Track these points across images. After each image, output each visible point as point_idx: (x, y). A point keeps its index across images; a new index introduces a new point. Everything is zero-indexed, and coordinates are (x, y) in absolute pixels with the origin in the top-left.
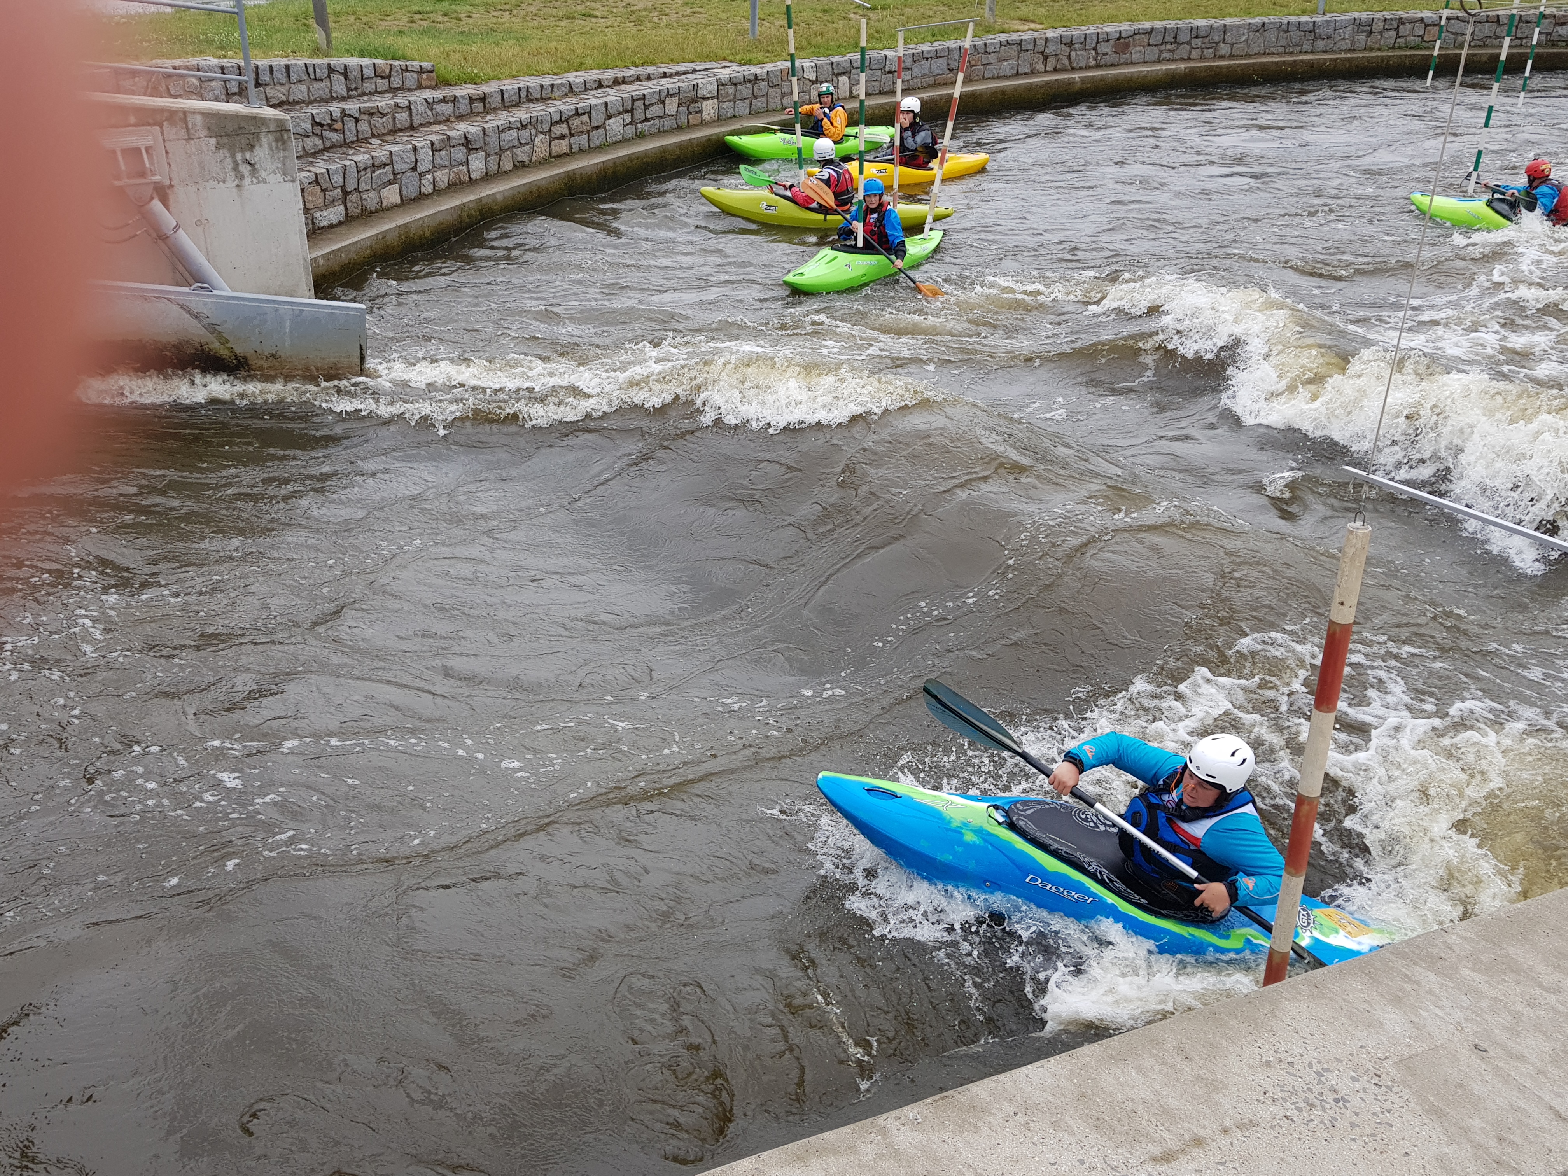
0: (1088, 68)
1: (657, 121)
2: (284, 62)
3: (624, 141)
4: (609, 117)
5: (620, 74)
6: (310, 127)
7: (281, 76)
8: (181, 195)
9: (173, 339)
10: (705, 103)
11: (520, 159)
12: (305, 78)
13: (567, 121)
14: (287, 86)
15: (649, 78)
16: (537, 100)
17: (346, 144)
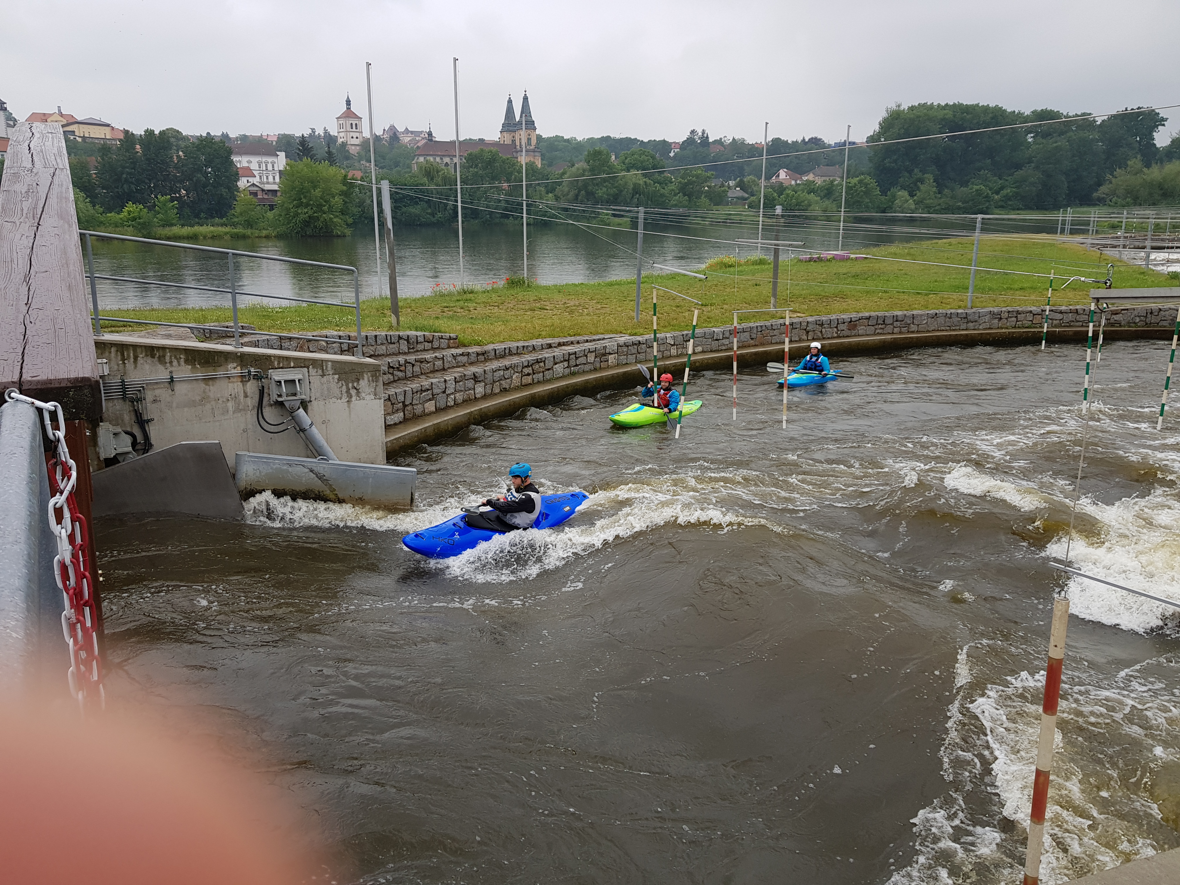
0: (834, 338)
1: (582, 366)
2: (374, 333)
3: (563, 377)
4: (556, 364)
5: (562, 340)
6: (387, 368)
7: (371, 341)
8: (314, 406)
9: (303, 489)
10: (610, 356)
11: (504, 387)
12: (385, 342)
13: (531, 366)
14: (375, 346)
15: (578, 343)
16: (515, 354)
17: (406, 378)
